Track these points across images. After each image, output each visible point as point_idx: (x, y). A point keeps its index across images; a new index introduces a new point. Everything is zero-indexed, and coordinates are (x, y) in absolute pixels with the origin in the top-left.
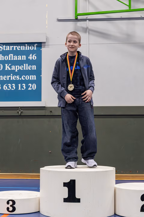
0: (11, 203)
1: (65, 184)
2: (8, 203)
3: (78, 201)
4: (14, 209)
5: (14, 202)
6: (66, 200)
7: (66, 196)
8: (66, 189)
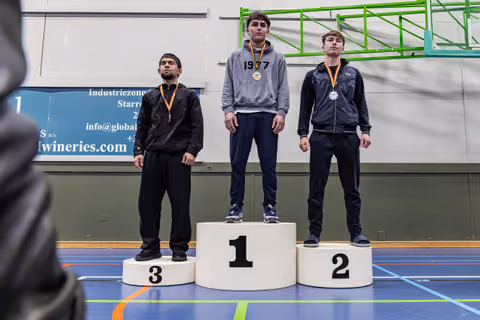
0: (155, 270)
1: (232, 243)
2: (151, 270)
3: (250, 264)
4: (160, 279)
5: (159, 269)
6: (232, 264)
7: (234, 259)
8: (233, 248)
